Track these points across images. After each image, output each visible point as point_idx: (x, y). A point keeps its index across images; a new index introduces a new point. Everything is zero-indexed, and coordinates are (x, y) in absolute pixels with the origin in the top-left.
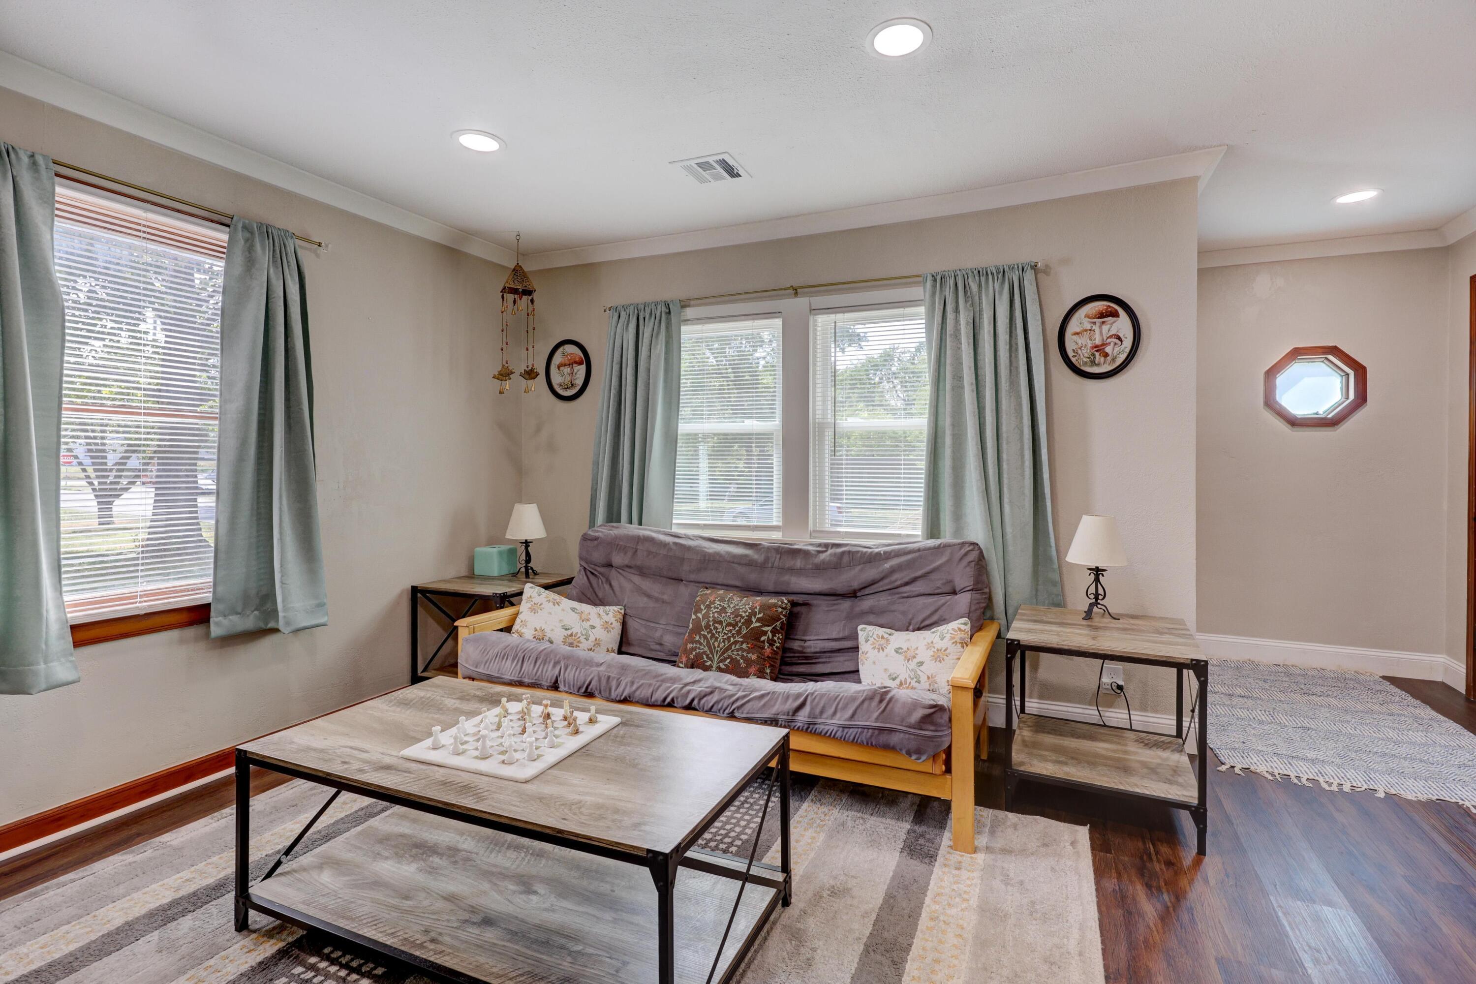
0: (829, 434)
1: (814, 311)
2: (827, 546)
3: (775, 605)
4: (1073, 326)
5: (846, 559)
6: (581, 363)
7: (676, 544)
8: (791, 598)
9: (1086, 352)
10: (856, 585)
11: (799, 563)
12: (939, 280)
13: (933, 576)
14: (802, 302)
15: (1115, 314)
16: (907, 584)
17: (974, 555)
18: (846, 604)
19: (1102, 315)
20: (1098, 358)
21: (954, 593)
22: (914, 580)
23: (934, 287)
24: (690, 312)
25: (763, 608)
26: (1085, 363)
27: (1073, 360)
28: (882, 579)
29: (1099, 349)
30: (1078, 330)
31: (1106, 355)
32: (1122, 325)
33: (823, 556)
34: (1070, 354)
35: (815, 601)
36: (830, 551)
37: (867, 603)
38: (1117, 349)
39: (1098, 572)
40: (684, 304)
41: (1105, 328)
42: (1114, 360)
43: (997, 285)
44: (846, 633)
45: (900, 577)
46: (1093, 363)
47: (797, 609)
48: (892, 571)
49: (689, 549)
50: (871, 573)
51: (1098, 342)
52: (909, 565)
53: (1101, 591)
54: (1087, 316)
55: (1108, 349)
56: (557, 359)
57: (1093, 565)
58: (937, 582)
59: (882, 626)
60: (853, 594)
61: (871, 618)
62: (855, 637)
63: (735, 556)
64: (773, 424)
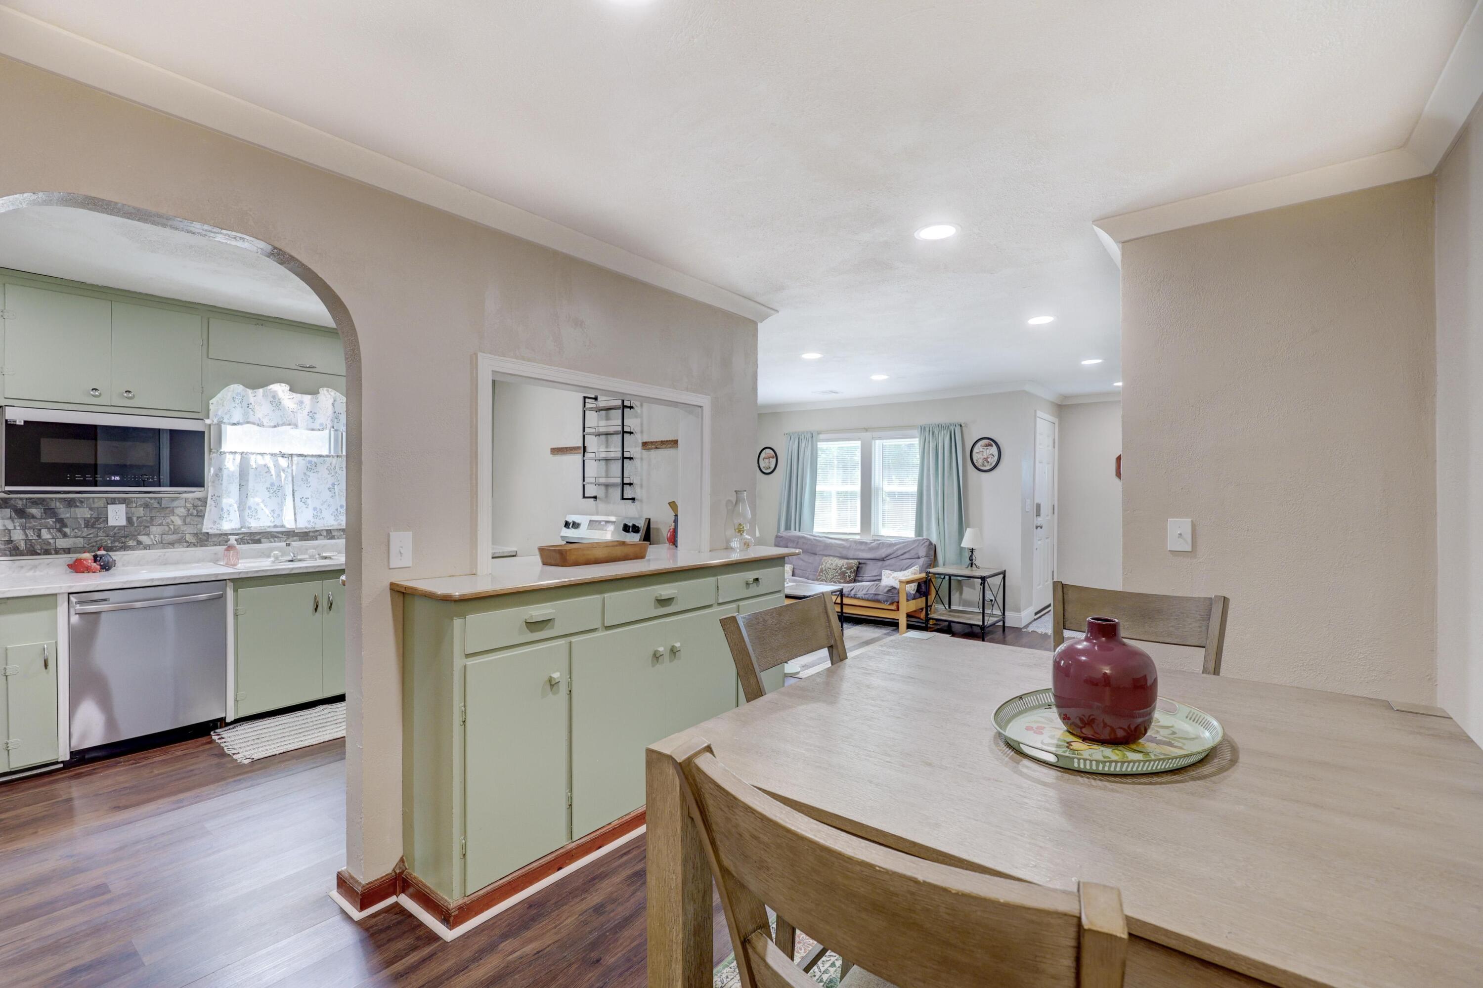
0: (880, 492)
1: (873, 438)
2: (875, 540)
3: (852, 563)
4: (976, 450)
5: (881, 545)
6: (773, 458)
7: (814, 539)
8: (859, 560)
9: (981, 461)
10: (884, 556)
11: (863, 547)
12: (923, 429)
13: (911, 552)
14: (868, 435)
15: (991, 445)
16: (902, 555)
17: (927, 543)
18: (880, 563)
19: (987, 446)
20: (986, 464)
21: (919, 558)
22: (905, 553)
23: (921, 431)
24: (821, 436)
25: (847, 564)
26: (981, 465)
27: (976, 464)
28: (893, 553)
29: (986, 459)
30: (978, 451)
31: (988, 462)
32: (994, 450)
33: (872, 544)
34: (975, 461)
35: (868, 562)
36: (876, 542)
37: (887, 563)
38: (992, 460)
39: (972, 550)
40: (819, 433)
41: (988, 451)
42: (991, 464)
43: (945, 431)
44: (879, 574)
45: (900, 552)
46: (984, 465)
47: (860, 566)
48: (897, 550)
49: (819, 541)
50: (890, 551)
51: (985, 457)
52: (904, 547)
53: (974, 557)
54: (981, 446)
55: (989, 460)
56: (763, 455)
57: (971, 547)
58: (912, 554)
59: (891, 570)
60: (883, 560)
61: (888, 568)
62: (880, 575)
63: (838, 544)
64: (857, 488)
